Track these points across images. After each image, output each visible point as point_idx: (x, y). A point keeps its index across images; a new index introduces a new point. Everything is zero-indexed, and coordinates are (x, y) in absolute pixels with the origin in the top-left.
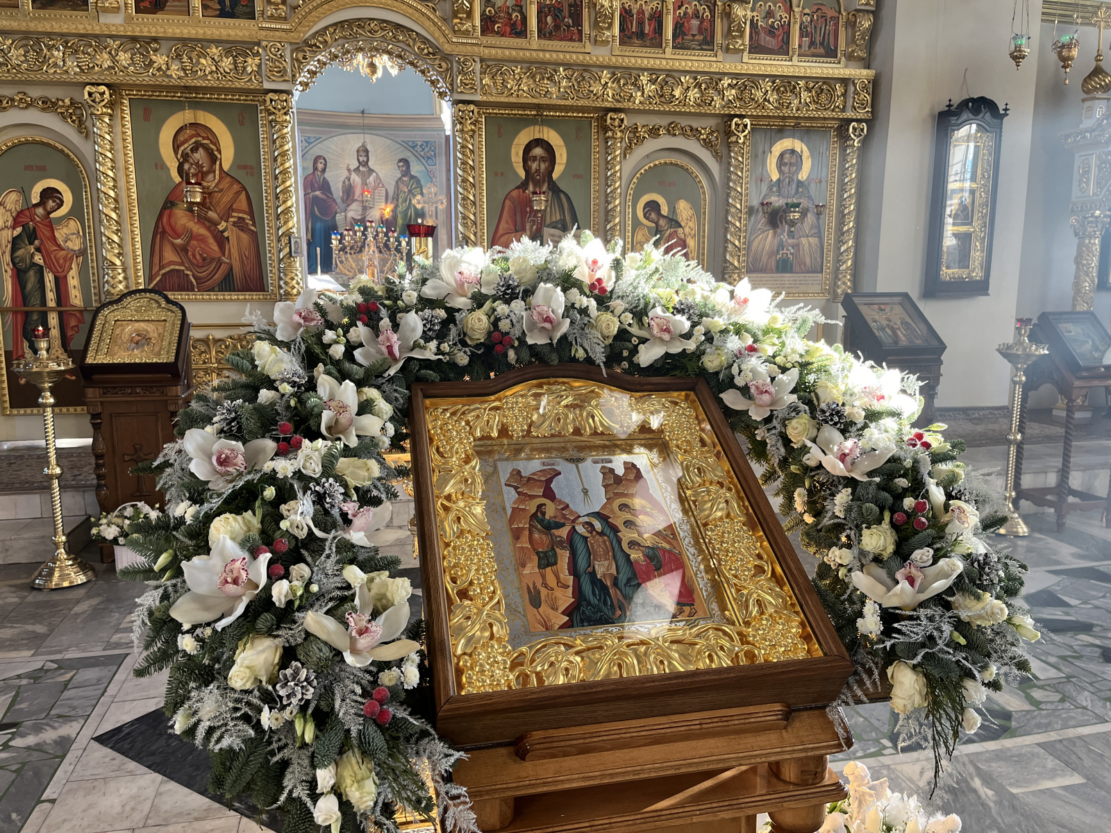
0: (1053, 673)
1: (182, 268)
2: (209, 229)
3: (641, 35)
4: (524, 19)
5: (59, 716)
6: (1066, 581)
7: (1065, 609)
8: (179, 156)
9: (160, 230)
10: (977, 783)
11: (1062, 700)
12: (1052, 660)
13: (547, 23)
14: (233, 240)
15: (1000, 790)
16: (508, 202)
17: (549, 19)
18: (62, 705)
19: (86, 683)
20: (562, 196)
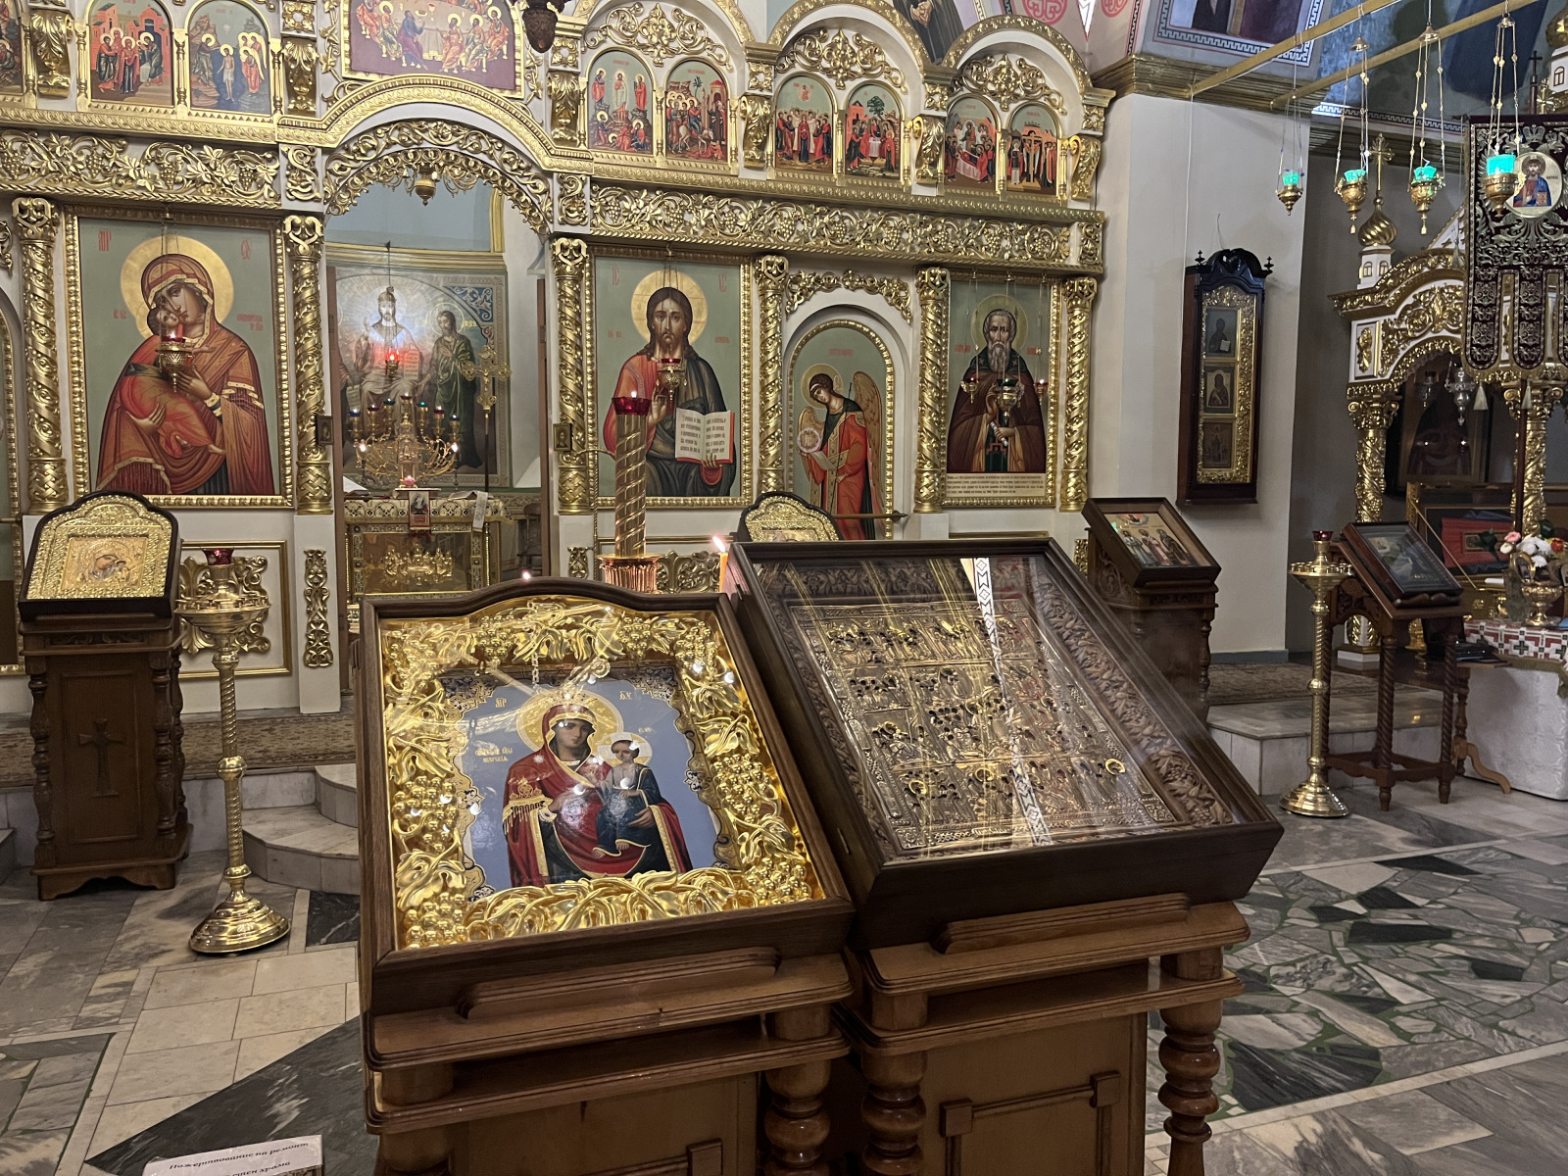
0: (1417, 996)
1: (150, 460)
2: (192, 404)
3: (804, 155)
4: (649, 128)
5: (25, 1131)
6: (1404, 874)
7: (1411, 911)
8: (150, 301)
9: (117, 405)
10: (1357, 1145)
11: (1436, 1031)
12: (1413, 978)
13: (679, 135)
14: (229, 422)
15: (1388, 1152)
16: (626, 372)
17: (682, 130)
18: (26, 1115)
19: (56, 1080)
20: (701, 364)
